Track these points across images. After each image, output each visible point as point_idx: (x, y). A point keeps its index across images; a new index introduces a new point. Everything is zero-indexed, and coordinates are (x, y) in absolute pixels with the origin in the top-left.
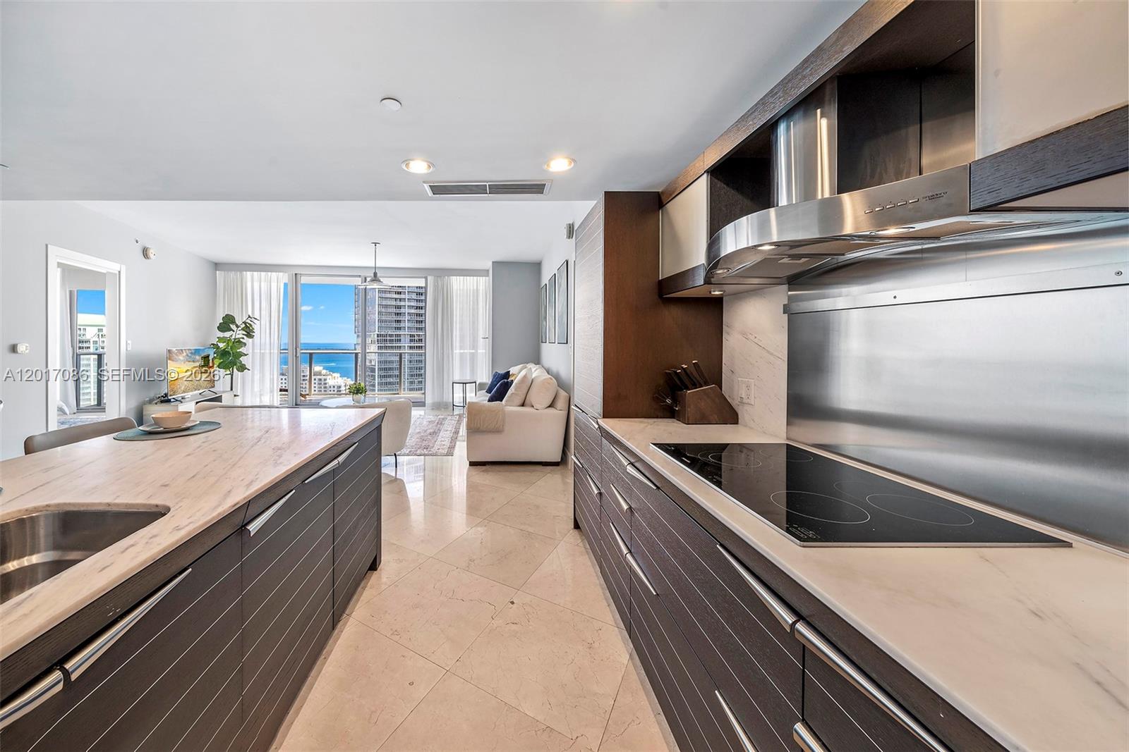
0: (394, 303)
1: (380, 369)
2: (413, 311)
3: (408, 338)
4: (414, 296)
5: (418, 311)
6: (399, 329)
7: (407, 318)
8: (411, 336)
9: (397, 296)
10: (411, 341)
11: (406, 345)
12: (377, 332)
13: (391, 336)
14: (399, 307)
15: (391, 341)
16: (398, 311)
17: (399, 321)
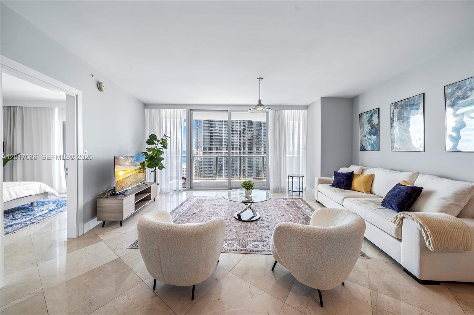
0: (210, 134)
1: (204, 162)
2: (217, 138)
3: (216, 149)
4: (218, 131)
5: (220, 138)
6: (212, 145)
7: (215, 140)
8: (217, 148)
9: (211, 132)
10: (217, 150)
11: (215, 152)
12: (203, 147)
13: (208, 148)
14: (212, 136)
15: (209, 150)
16: (211, 138)
17: (212, 142)
